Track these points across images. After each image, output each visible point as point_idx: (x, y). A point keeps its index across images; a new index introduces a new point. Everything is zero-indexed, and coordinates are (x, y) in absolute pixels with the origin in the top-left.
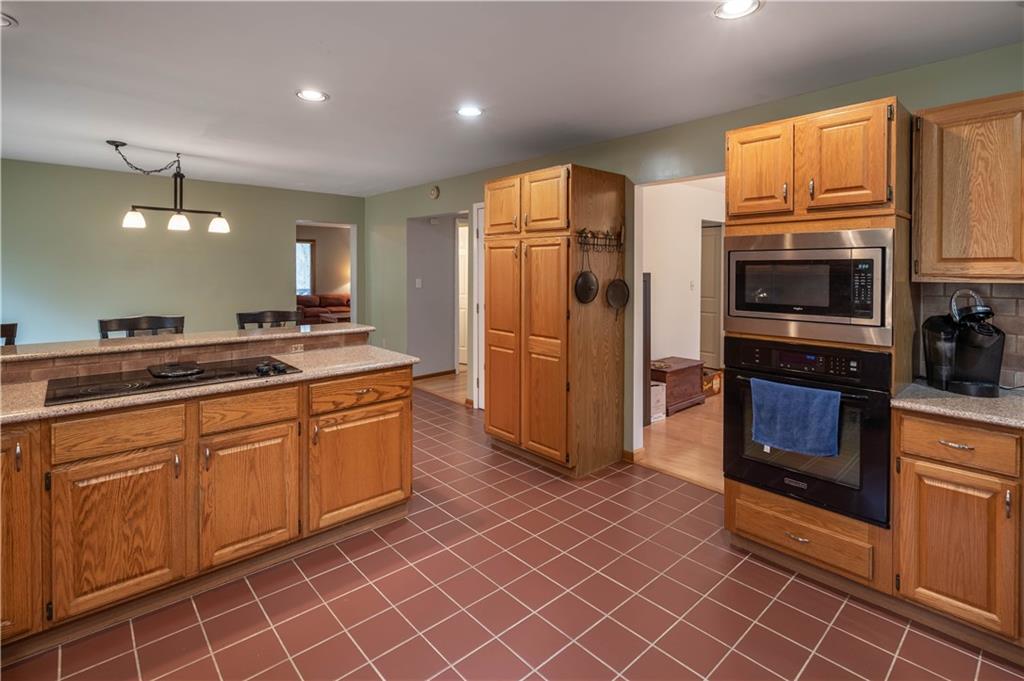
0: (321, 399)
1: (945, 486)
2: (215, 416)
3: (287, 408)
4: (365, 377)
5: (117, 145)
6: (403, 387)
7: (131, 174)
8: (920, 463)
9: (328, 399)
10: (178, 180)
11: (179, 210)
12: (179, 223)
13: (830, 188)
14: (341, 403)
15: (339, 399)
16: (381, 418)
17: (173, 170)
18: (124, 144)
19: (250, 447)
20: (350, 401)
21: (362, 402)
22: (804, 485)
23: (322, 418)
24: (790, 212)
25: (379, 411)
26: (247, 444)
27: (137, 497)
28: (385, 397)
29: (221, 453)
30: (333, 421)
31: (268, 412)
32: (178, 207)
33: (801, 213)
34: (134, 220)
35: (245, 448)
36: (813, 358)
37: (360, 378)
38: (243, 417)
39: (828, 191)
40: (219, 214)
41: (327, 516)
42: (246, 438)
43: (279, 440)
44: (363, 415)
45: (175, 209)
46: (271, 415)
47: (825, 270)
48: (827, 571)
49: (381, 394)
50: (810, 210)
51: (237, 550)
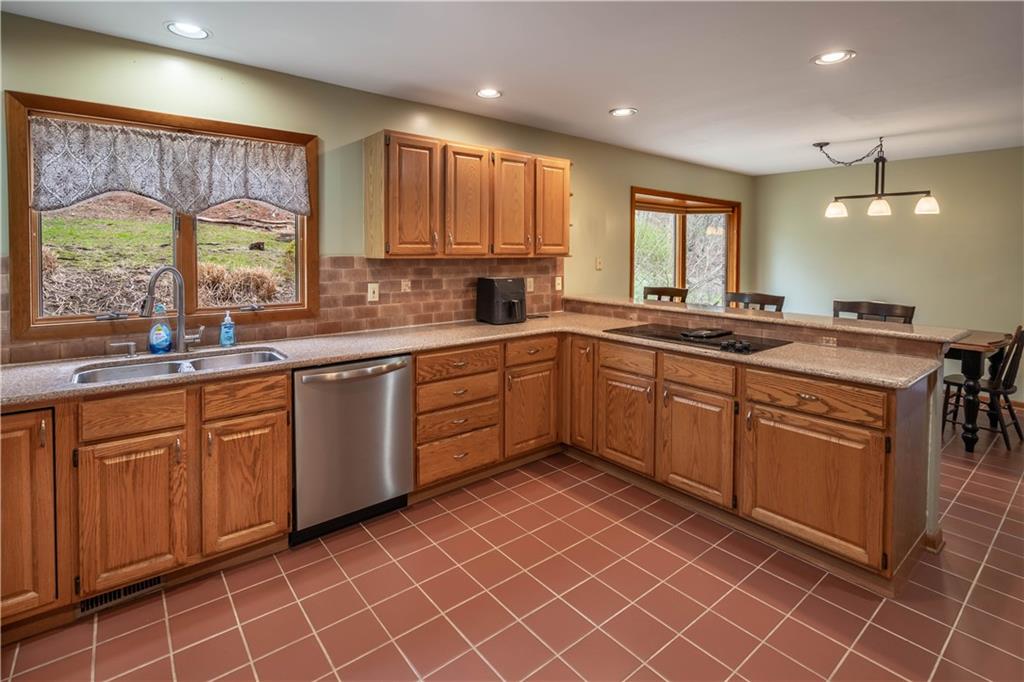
0: (755, 386)
2: (674, 368)
3: (724, 383)
4: (812, 381)
5: (821, 145)
6: (869, 414)
7: (834, 168)
9: (764, 389)
10: (880, 164)
11: (880, 194)
12: (879, 208)
14: (779, 400)
15: (777, 394)
16: (834, 440)
17: (875, 156)
18: (827, 144)
19: (695, 404)
20: (791, 402)
21: (804, 408)
23: (758, 406)
25: (828, 428)
26: (691, 400)
27: (630, 405)
28: (837, 415)
29: (676, 399)
30: (769, 415)
31: (707, 379)
32: (879, 192)
34: (836, 211)
35: (691, 403)
37: (805, 380)
38: (690, 376)
40: (928, 193)
41: (761, 510)
42: (691, 394)
43: (717, 410)
44: (806, 424)
45: (876, 195)
46: (710, 384)
49: (832, 409)
51: (684, 483)
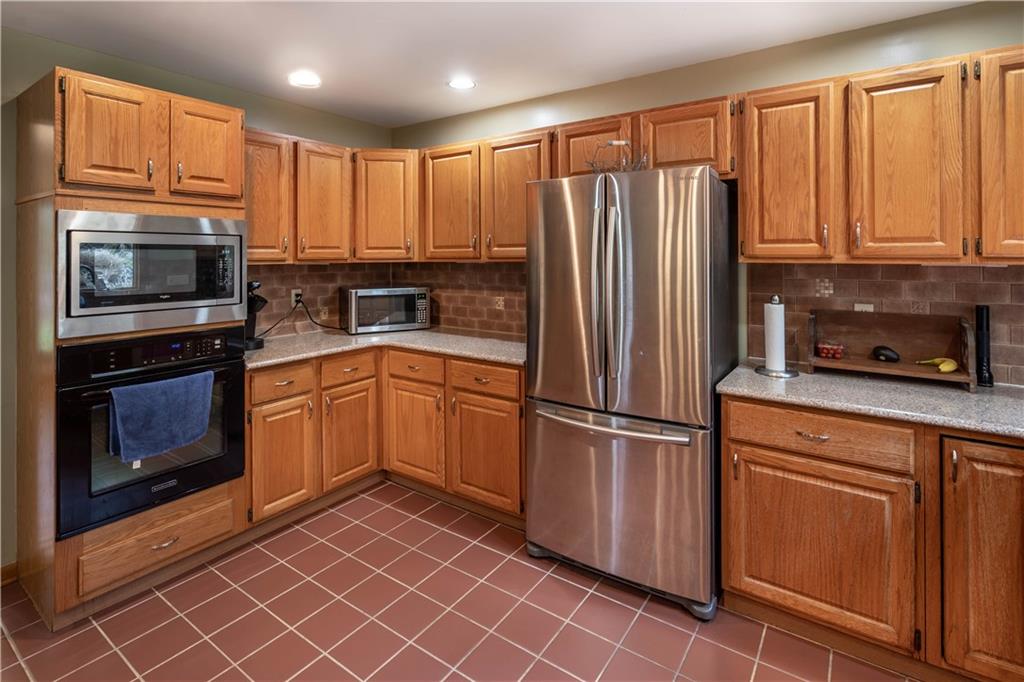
1: (278, 417)
8: (265, 407)
13: (196, 175)
22: (173, 483)
24: (151, 191)
33: (162, 194)
36: (178, 346)
39: (193, 177)
47: (191, 255)
48: (195, 554)
50: (173, 193)
